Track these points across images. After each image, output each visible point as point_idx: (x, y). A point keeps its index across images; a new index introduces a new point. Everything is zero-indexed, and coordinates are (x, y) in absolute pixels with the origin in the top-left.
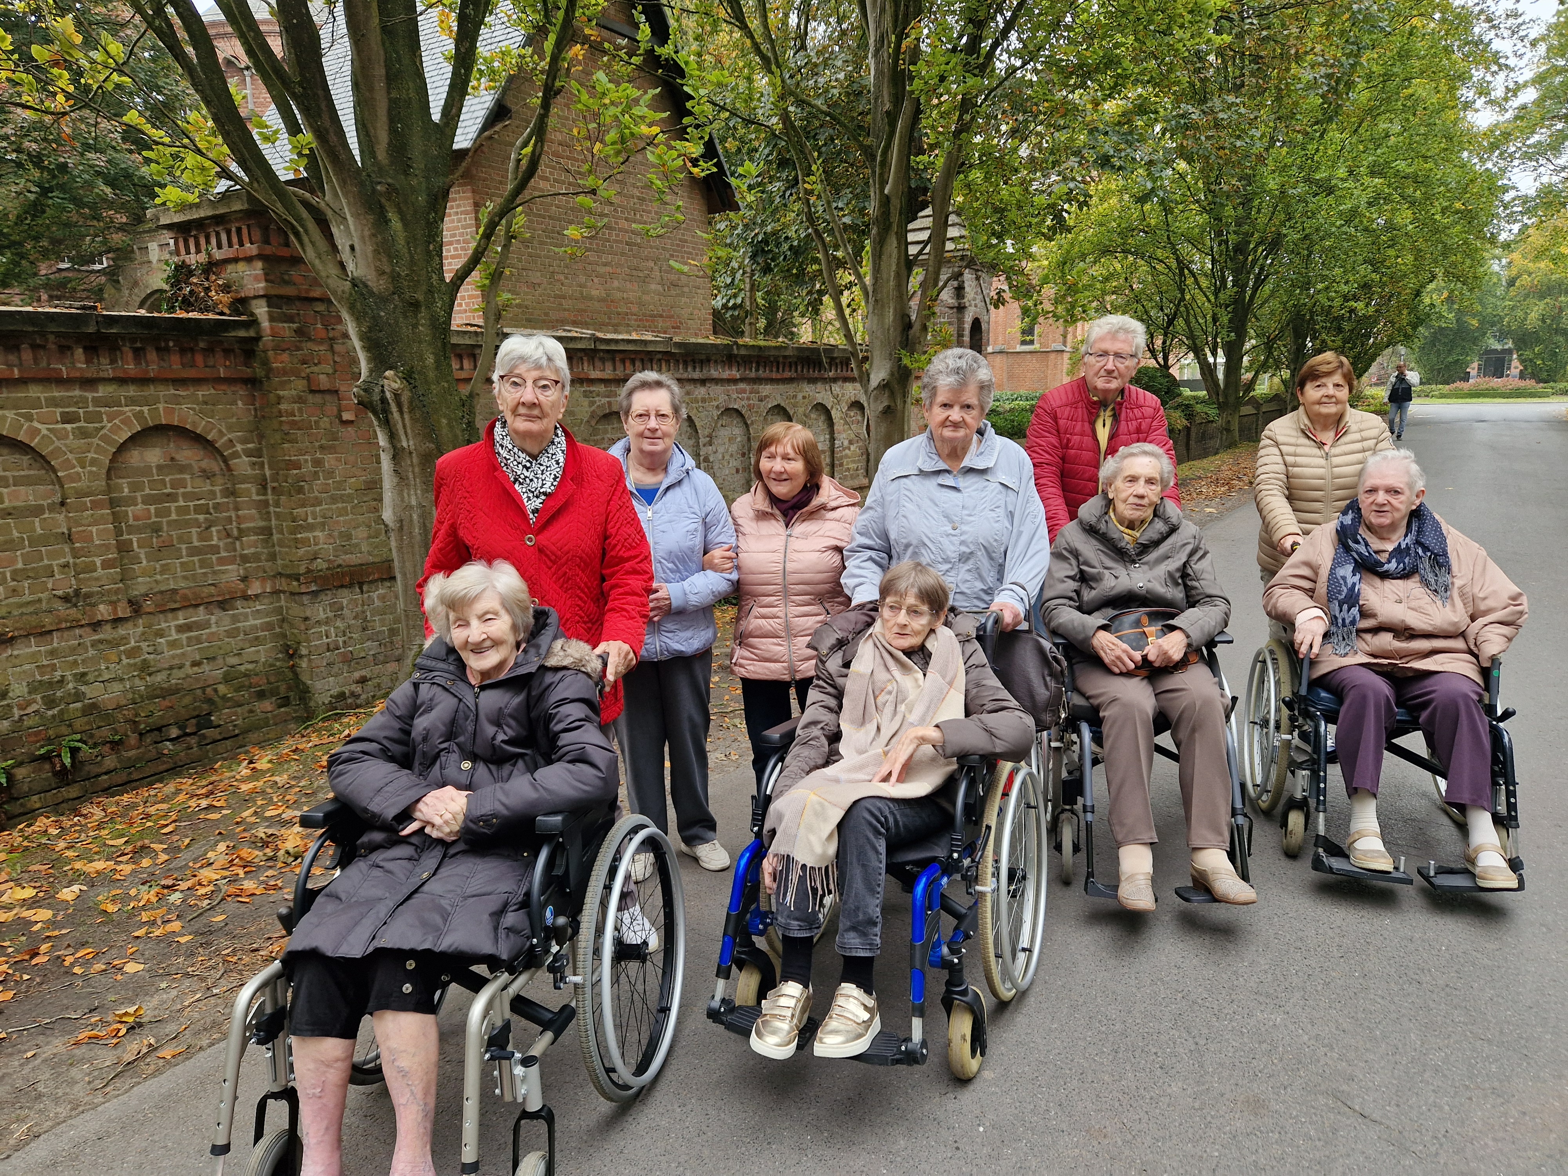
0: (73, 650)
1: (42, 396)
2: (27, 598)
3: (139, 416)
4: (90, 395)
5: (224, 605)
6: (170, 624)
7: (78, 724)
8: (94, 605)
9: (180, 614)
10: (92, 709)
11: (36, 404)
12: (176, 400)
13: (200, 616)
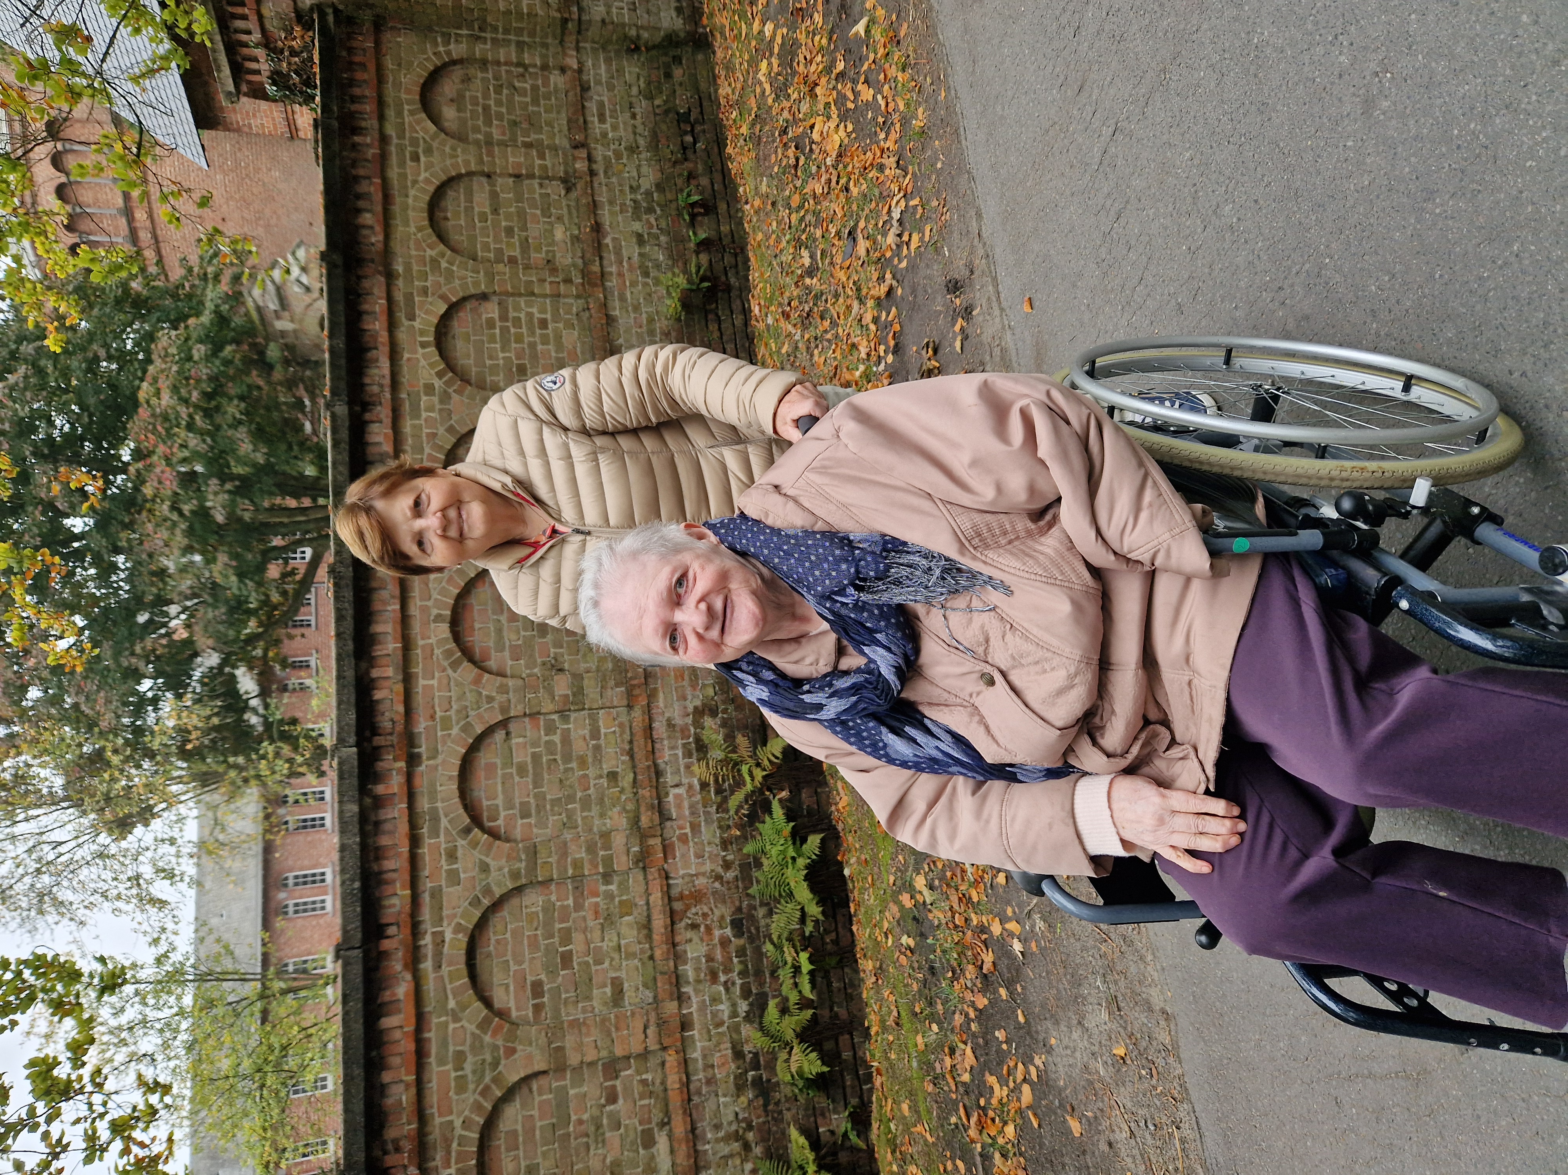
0: (611, 190)
1: (396, 170)
2: (565, 211)
3: (412, 113)
4: (395, 141)
5: (585, 88)
6: (596, 127)
7: (669, 196)
8: (575, 171)
9: (589, 119)
10: (659, 187)
11: (403, 176)
12: (398, 85)
13: (592, 107)
